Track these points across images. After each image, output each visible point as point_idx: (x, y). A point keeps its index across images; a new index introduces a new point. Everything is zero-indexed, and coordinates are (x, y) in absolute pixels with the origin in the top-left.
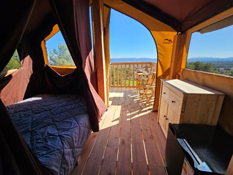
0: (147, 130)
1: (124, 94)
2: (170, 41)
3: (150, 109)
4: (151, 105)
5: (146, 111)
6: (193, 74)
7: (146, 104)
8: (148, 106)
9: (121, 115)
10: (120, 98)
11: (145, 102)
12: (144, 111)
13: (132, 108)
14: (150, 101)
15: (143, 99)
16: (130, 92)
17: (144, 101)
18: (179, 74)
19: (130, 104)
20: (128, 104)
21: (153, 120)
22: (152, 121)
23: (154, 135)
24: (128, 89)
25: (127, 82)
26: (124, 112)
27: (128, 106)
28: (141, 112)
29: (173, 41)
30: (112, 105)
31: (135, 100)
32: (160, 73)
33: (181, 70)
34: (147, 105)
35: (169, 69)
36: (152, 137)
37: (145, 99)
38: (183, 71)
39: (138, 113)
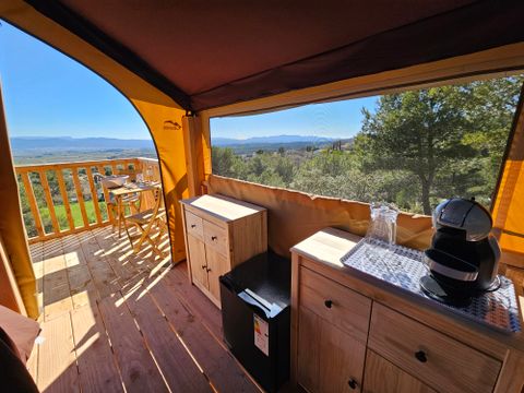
0: (177, 312)
1: (79, 255)
2: (176, 124)
3: (166, 266)
4: (166, 254)
5: (159, 273)
6: (226, 184)
7: (153, 257)
8: (161, 259)
9: (95, 316)
10: (67, 270)
11: (150, 254)
12: (155, 276)
13: (122, 282)
14: (160, 247)
15: (141, 248)
16: (96, 243)
17: (145, 253)
18: (206, 183)
19: (112, 275)
20: (105, 277)
21: (180, 284)
22: (179, 288)
23: (194, 312)
24: (86, 237)
25: (60, 211)
26: (104, 304)
27: (105, 282)
28: (148, 281)
29: (181, 124)
30: (45, 304)
31: (121, 259)
32: (170, 187)
33: (207, 177)
34: (157, 257)
35: (186, 176)
36: (191, 319)
37: (146, 246)
38: (209, 178)
39: (143, 287)
